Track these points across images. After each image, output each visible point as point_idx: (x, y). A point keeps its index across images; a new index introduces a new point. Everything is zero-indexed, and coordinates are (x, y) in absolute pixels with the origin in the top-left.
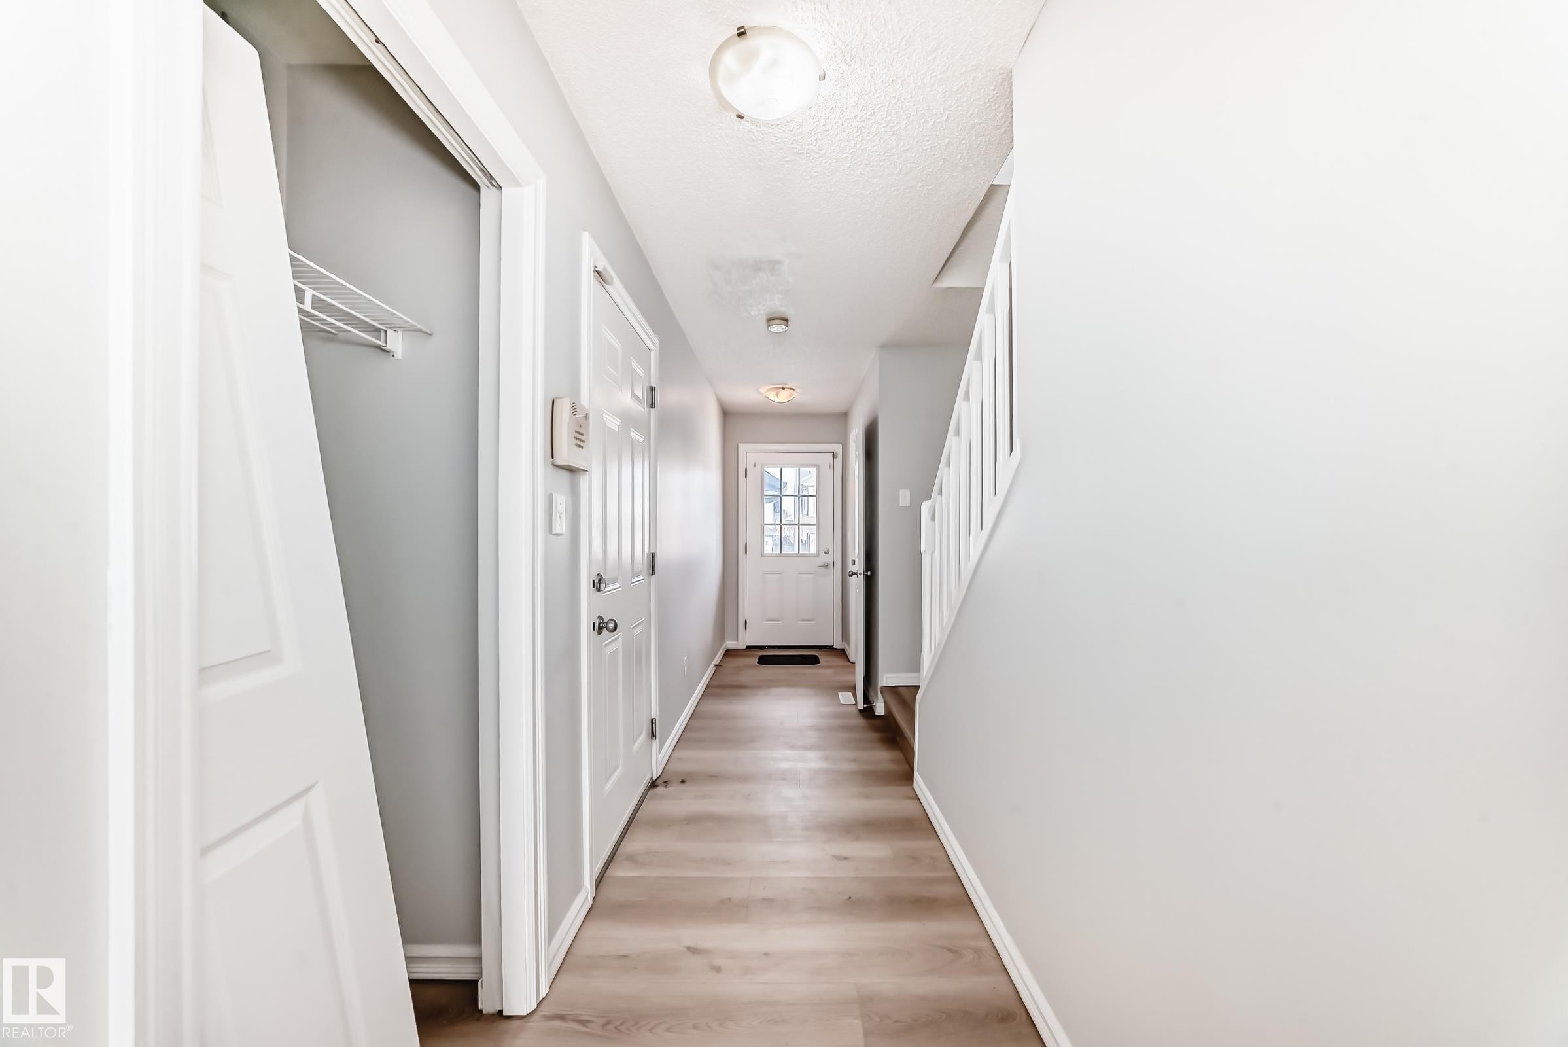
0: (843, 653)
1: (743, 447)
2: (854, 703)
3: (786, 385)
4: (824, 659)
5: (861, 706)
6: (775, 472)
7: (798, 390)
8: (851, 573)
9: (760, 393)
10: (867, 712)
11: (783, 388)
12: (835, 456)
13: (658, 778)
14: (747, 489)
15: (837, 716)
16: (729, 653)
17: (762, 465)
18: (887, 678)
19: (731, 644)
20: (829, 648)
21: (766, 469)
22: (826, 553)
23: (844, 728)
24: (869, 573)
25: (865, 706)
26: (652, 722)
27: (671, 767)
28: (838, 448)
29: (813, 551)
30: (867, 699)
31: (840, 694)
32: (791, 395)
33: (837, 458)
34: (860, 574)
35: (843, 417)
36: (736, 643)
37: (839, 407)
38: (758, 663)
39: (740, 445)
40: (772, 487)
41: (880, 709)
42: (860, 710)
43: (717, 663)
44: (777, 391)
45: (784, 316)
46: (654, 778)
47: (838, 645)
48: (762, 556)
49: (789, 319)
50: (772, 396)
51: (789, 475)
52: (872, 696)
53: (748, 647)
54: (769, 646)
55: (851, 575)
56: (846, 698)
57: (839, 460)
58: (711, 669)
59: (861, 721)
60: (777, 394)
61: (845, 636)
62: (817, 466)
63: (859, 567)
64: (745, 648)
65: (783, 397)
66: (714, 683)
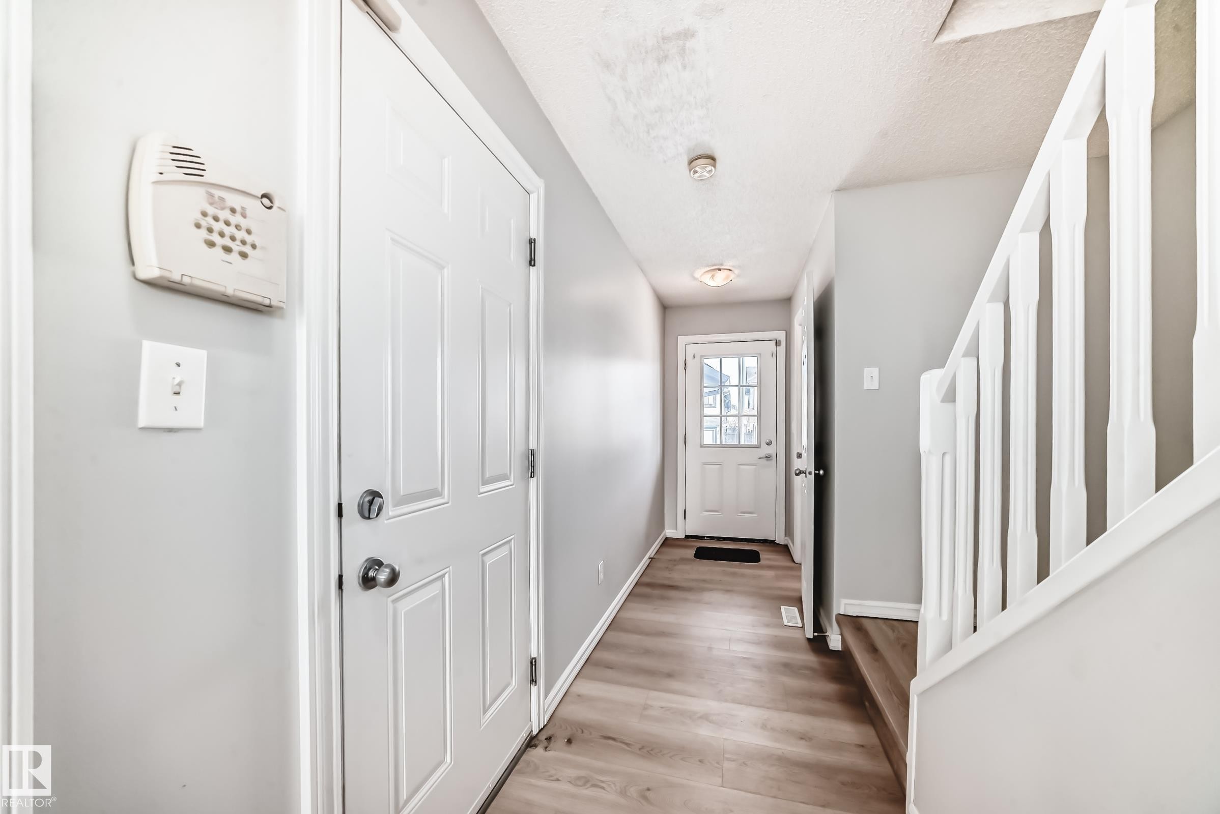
0: (785, 550)
1: (682, 340)
2: (801, 625)
3: (722, 265)
4: (766, 557)
5: (810, 634)
6: (714, 363)
7: (736, 271)
8: (797, 472)
9: (695, 279)
10: (818, 643)
11: (719, 269)
12: (778, 343)
13: (541, 730)
14: (687, 382)
15: (779, 644)
16: (668, 542)
17: (702, 356)
18: (846, 604)
19: (670, 533)
20: (771, 543)
21: (706, 361)
22: (768, 444)
23: (788, 667)
24: (821, 472)
25: (816, 634)
26: (531, 663)
27: (563, 712)
28: (781, 335)
29: (755, 442)
30: (818, 626)
31: (782, 608)
32: (727, 277)
33: (780, 345)
34: (810, 473)
35: (787, 302)
36: (675, 531)
37: (780, 291)
38: (694, 556)
39: (679, 337)
40: (712, 378)
41: (835, 642)
42: (809, 639)
43: (652, 556)
44: (713, 273)
45: (709, 153)
46: (535, 732)
47: (781, 539)
48: (702, 447)
49: (717, 156)
50: (707, 279)
51: (730, 367)
52: (824, 621)
53: (687, 537)
54: (707, 537)
55: (797, 475)
56: (789, 614)
57: (782, 348)
58: (645, 561)
59: (810, 659)
60: (713, 276)
61: (789, 530)
62: (759, 356)
63: (806, 462)
64: (683, 537)
65: (719, 280)
66: (646, 579)
